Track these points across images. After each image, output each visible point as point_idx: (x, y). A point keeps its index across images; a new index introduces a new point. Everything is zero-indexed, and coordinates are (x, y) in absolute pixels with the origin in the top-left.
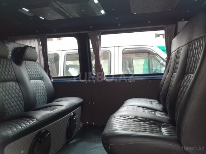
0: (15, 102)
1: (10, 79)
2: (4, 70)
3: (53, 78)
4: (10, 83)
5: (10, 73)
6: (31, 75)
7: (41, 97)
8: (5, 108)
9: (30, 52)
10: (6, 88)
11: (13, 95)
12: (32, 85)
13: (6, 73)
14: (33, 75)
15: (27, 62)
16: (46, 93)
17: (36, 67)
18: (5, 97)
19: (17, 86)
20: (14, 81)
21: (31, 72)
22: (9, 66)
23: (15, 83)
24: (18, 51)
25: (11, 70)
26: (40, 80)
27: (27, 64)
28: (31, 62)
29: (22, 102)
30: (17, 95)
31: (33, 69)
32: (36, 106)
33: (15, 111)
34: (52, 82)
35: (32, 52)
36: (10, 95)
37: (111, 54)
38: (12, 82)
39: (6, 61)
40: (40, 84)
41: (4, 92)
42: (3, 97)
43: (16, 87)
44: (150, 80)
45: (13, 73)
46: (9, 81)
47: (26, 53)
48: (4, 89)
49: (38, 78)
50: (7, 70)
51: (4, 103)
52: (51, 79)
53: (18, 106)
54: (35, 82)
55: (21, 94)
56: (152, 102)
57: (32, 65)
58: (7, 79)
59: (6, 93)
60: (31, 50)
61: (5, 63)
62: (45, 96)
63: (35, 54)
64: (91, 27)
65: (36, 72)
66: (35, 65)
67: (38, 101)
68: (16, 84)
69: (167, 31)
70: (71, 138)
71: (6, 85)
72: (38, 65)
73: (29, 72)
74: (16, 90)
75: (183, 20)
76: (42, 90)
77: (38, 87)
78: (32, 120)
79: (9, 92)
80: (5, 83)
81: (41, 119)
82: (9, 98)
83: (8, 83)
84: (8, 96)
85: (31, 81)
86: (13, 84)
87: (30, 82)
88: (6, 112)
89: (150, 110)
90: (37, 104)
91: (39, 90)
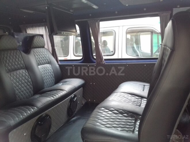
0: (25, 87)
1: (20, 68)
2: (14, 60)
3: (60, 61)
4: (20, 71)
5: (20, 63)
6: (39, 61)
7: (49, 79)
8: (16, 93)
9: (37, 40)
10: (16, 76)
11: (23, 81)
12: (40, 70)
13: (16, 63)
14: (41, 61)
15: (35, 49)
16: (54, 75)
17: (44, 53)
18: (16, 84)
19: (27, 73)
20: (23, 69)
21: (39, 59)
22: (19, 56)
23: (24, 70)
24: (27, 40)
25: (20, 59)
26: (48, 64)
27: (35, 51)
28: (39, 49)
29: (31, 86)
30: (26, 81)
31: (41, 55)
32: (44, 88)
33: (25, 94)
34: (59, 65)
35: (40, 40)
36: (20, 81)
37: (115, 33)
38: (21, 70)
39: (15, 52)
40: (48, 68)
41: (15, 80)
42: (14, 84)
43: (25, 74)
44: (145, 64)
45: (22, 62)
46: (19, 69)
47: (34, 42)
48: (15, 77)
49: (46, 63)
50: (17, 60)
51: (15, 89)
52: (58, 62)
53: (28, 90)
54: (43, 67)
55: (30, 80)
56: (144, 86)
57: (41, 52)
58: (17, 68)
59: (16, 80)
60: (38, 39)
61: (15, 54)
62: (53, 78)
63: (42, 42)
64: (90, 15)
65: (44, 58)
66: (43, 51)
67: (45, 83)
68: (25, 72)
69: (162, 18)
70: (73, 116)
71: (17, 73)
72: (45, 51)
73: (37, 59)
74: (25, 77)
75: (178, 6)
76: (50, 73)
77: (46, 71)
78: (33, 109)
79: (19, 79)
80: (15, 72)
81: (41, 107)
82: (19, 84)
83: (18, 71)
84: (19, 83)
85: (40, 67)
86: (23, 72)
87: (38, 67)
88: (17, 96)
89: (137, 97)
90: (45, 86)
91: (47, 74)
